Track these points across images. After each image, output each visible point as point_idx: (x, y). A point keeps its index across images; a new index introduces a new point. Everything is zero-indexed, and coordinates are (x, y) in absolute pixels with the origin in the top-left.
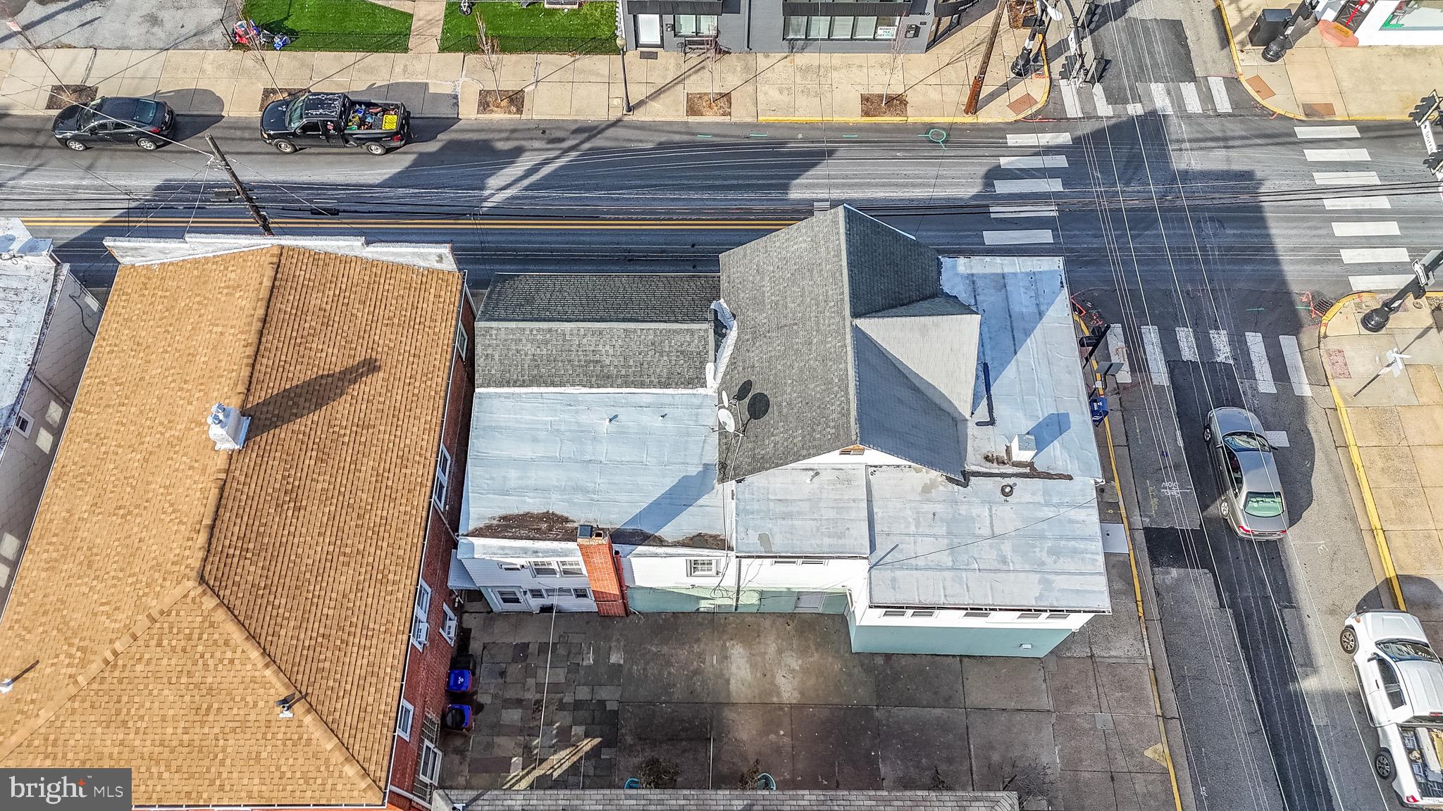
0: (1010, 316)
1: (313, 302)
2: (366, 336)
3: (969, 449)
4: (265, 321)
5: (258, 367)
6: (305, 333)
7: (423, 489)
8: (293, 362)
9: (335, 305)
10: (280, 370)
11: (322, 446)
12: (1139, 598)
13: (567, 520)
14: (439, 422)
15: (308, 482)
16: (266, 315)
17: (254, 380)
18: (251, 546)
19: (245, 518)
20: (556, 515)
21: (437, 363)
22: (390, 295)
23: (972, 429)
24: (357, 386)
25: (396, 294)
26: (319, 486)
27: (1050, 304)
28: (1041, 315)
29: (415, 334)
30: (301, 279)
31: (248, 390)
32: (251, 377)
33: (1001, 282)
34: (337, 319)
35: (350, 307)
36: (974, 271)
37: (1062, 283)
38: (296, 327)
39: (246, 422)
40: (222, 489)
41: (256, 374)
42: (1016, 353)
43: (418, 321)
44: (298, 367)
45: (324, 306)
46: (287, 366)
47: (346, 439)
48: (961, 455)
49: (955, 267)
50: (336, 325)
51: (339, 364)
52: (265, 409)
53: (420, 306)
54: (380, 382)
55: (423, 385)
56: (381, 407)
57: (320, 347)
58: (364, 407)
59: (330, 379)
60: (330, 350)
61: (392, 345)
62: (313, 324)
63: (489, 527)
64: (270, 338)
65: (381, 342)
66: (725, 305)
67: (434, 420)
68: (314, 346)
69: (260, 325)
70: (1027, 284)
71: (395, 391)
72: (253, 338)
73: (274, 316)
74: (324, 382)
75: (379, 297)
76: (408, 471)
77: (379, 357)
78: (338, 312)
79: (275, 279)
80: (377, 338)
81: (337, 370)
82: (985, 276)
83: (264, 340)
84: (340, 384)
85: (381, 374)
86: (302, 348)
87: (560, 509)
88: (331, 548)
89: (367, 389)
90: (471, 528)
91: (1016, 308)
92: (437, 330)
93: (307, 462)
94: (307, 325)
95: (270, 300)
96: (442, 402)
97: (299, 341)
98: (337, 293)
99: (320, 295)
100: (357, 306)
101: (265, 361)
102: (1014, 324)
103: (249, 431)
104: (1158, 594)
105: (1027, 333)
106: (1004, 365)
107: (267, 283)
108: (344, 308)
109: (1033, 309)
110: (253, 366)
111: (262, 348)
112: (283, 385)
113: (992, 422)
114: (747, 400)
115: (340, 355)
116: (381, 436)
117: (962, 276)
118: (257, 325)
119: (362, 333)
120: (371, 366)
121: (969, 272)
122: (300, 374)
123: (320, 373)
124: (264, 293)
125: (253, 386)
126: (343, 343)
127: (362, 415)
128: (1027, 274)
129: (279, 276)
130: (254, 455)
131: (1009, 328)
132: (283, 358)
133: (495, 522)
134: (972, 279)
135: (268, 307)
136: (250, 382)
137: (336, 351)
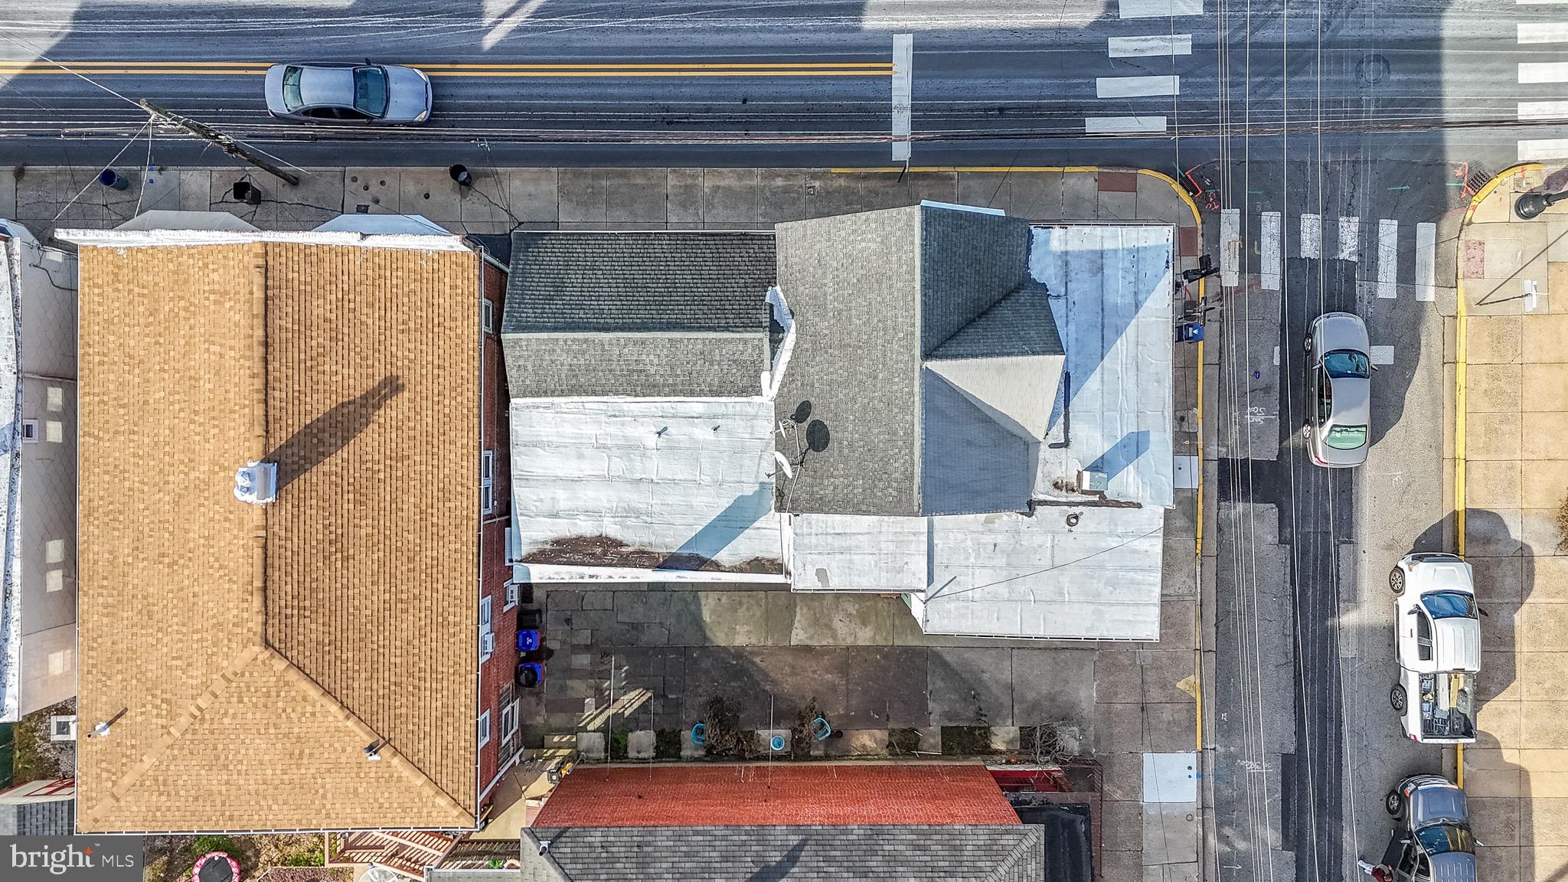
0: (1103, 309)
1: (315, 313)
2: (382, 348)
3: (1039, 475)
4: (266, 345)
5: (271, 402)
6: (314, 353)
7: (471, 523)
8: (308, 391)
9: (340, 313)
10: (296, 402)
11: (358, 487)
12: (1199, 535)
13: (621, 544)
14: (476, 444)
15: (351, 529)
16: (267, 336)
17: (271, 419)
18: (307, 604)
19: (295, 576)
20: (610, 539)
21: (465, 373)
22: (400, 292)
23: (1045, 452)
24: (382, 412)
25: (406, 289)
26: (363, 532)
27: (1149, 292)
28: (1137, 306)
29: (436, 339)
30: (296, 283)
31: (267, 432)
32: (266, 416)
33: (1098, 261)
34: (346, 330)
35: (358, 314)
36: (1070, 248)
37: (1167, 262)
38: (302, 346)
39: (273, 469)
40: (265, 548)
41: (271, 412)
42: (1102, 359)
43: (436, 322)
44: (315, 396)
45: (328, 315)
46: (302, 397)
47: (381, 475)
48: (1029, 482)
49: (1047, 242)
50: (346, 339)
51: (358, 387)
52: (289, 452)
53: (436, 303)
54: (406, 404)
55: (453, 403)
56: (412, 433)
57: (334, 368)
58: (394, 436)
59: (352, 407)
60: (346, 371)
61: (412, 356)
62: (321, 340)
63: (542, 552)
64: (277, 364)
65: (400, 354)
66: (781, 296)
67: (471, 443)
68: (327, 367)
69: (262, 350)
70: (1127, 264)
71: (424, 413)
72: (258, 368)
73: (276, 336)
74: (345, 411)
75: (388, 296)
76: (452, 505)
77: (400, 373)
78: (346, 322)
79: (266, 288)
80: (394, 349)
81: (358, 394)
82: (1080, 255)
83: (270, 368)
84: (364, 411)
85: (406, 394)
86: (314, 373)
87: (612, 530)
88: (387, 596)
89: (394, 414)
90: (524, 553)
91: (1111, 298)
92: (459, 331)
93: (345, 506)
94: (314, 343)
95: (266, 316)
96: (476, 420)
97: (309, 364)
98: (340, 296)
99: (321, 301)
100: (364, 311)
101: (277, 394)
102: (1106, 321)
103: (278, 480)
104: (1219, 529)
105: (1119, 332)
106: (1088, 373)
107: (258, 294)
108: (351, 315)
109: (1130, 299)
110: (266, 402)
111: (270, 378)
112: (302, 420)
113: (1066, 444)
114: (805, 425)
115: (358, 377)
116: (418, 468)
117: (1054, 254)
118: (259, 351)
119: (376, 346)
120: (392, 386)
121: (1063, 248)
122: (319, 405)
123: (340, 400)
124: (258, 308)
125: (271, 426)
126: (358, 361)
127: (394, 445)
128: (1130, 251)
129: (270, 283)
130: (289, 506)
131: (1099, 325)
132: (296, 387)
133: (548, 547)
134: (1065, 258)
135: (266, 326)
136: (267, 422)
137: (352, 372)
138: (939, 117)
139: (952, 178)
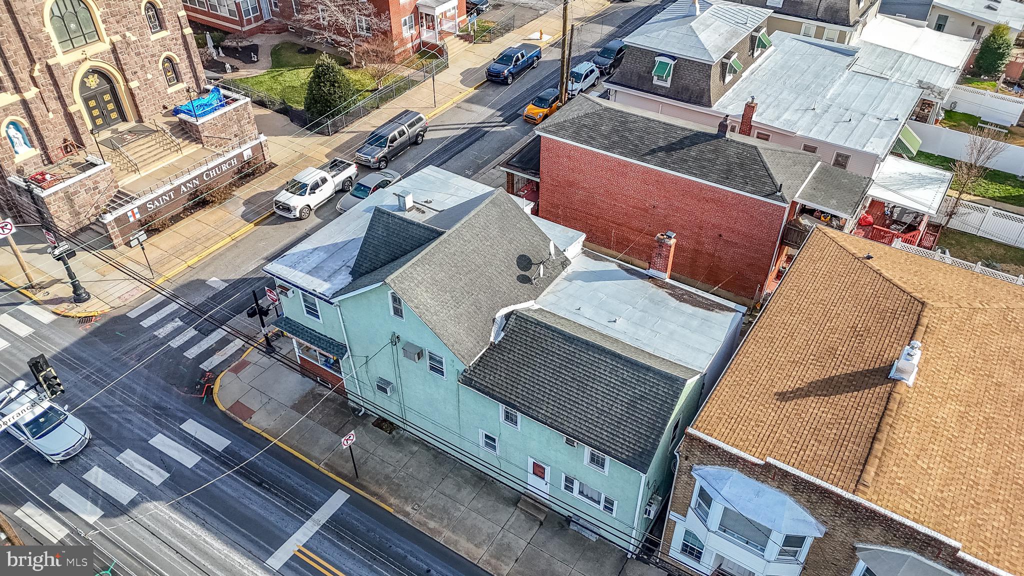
0: (332, 254)
1: (827, 448)
2: (782, 416)
4: (874, 438)
5: (882, 408)
6: (836, 426)
8: (849, 408)
9: (806, 443)
10: (861, 404)
11: (832, 356)
13: (670, 294)
14: (738, 356)
15: (845, 338)
16: (872, 443)
17: (885, 399)
18: (889, 314)
19: (893, 327)
20: (676, 298)
21: (727, 390)
22: (753, 443)
24: (797, 386)
25: (747, 443)
26: (836, 336)
28: (316, 249)
29: (738, 411)
30: (836, 467)
31: (890, 394)
32: (888, 402)
33: (314, 271)
34: (806, 432)
35: (792, 439)
36: (321, 282)
38: (844, 432)
39: (892, 374)
41: (883, 403)
42: (354, 239)
43: (733, 421)
44: (845, 404)
45: (816, 444)
46: (855, 406)
47: (812, 357)
49: (329, 288)
50: (808, 428)
51: (809, 401)
52: (876, 381)
53: (728, 430)
54: (777, 386)
55: (743, 378)
56: (781, 371)
57: (824, 415)
58: (794, 373)
59: (819, 393)
60: (816, 411)
61: (761, 407)
62: (828, 431)
63: (723, 310)
64: (869, 426)
65: (770, 411)
66: (493, 334)
68: (829, 416)
69: (879, 436)
70: (302, 264)
71: (767, 378)
72: (886, 429)
73: (864, 442)
74: (825, 392)
75: (763, 443)
76: (769, 335)
77: (774, 401)
78: (804, 437)
79: (862, 471)
80: (773, 414)
81: (811, 398)
82: (319, 277)
83: (875, 425)
84: (811, 389)
85: (775, 390)
86: (841, 415)
87: (674, 302)
88: (832, 308)
89: (789, 383)
90: (734, 314)
91: (324, 256)
92: (719, 411)
93: (844, 349)
94: (834, 431)
95: (869, 454)
96: (732, 366)
97: (843, 421)
98: (802, 452)
99: (819, 452)
100: (786, 439)
101: (875, 411)
102: (336, 249)
103: (891, 369)
105: (334, 245)
107: (871, 470)
108: (798, 439)
109: (317, 252)
110: (886, 408)
111: (877, 420)
112: (860, 395)
114: (527, 273)
115: (807, 407)
116: (785, 355)
117: (331, 283)
118: (883, 436)
119: (785, 419)
120: (783, 396)
121: (324, 284)
122: (845, 400)
123: (826, 398)
124: (874, 462)
125: (886, 395)
126: (803, 415)
127: (796, 369)
128: (294, 268)
129: (858, 473)
130: (886, 356)
131: (340, 250)
132: (858, 412)
134: (328, 279)
135: (870, 449)
136: (888, 398)
137: (811, 410)
138: (298, 503)
139: (326, 464)
